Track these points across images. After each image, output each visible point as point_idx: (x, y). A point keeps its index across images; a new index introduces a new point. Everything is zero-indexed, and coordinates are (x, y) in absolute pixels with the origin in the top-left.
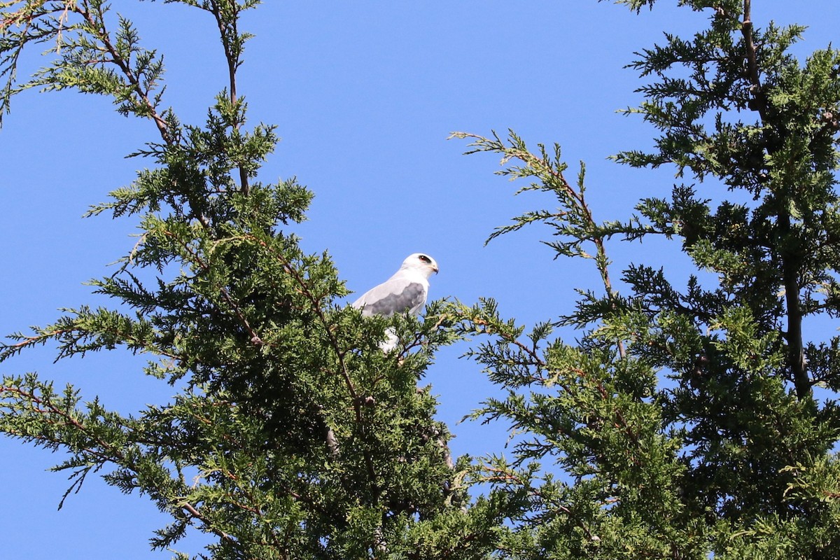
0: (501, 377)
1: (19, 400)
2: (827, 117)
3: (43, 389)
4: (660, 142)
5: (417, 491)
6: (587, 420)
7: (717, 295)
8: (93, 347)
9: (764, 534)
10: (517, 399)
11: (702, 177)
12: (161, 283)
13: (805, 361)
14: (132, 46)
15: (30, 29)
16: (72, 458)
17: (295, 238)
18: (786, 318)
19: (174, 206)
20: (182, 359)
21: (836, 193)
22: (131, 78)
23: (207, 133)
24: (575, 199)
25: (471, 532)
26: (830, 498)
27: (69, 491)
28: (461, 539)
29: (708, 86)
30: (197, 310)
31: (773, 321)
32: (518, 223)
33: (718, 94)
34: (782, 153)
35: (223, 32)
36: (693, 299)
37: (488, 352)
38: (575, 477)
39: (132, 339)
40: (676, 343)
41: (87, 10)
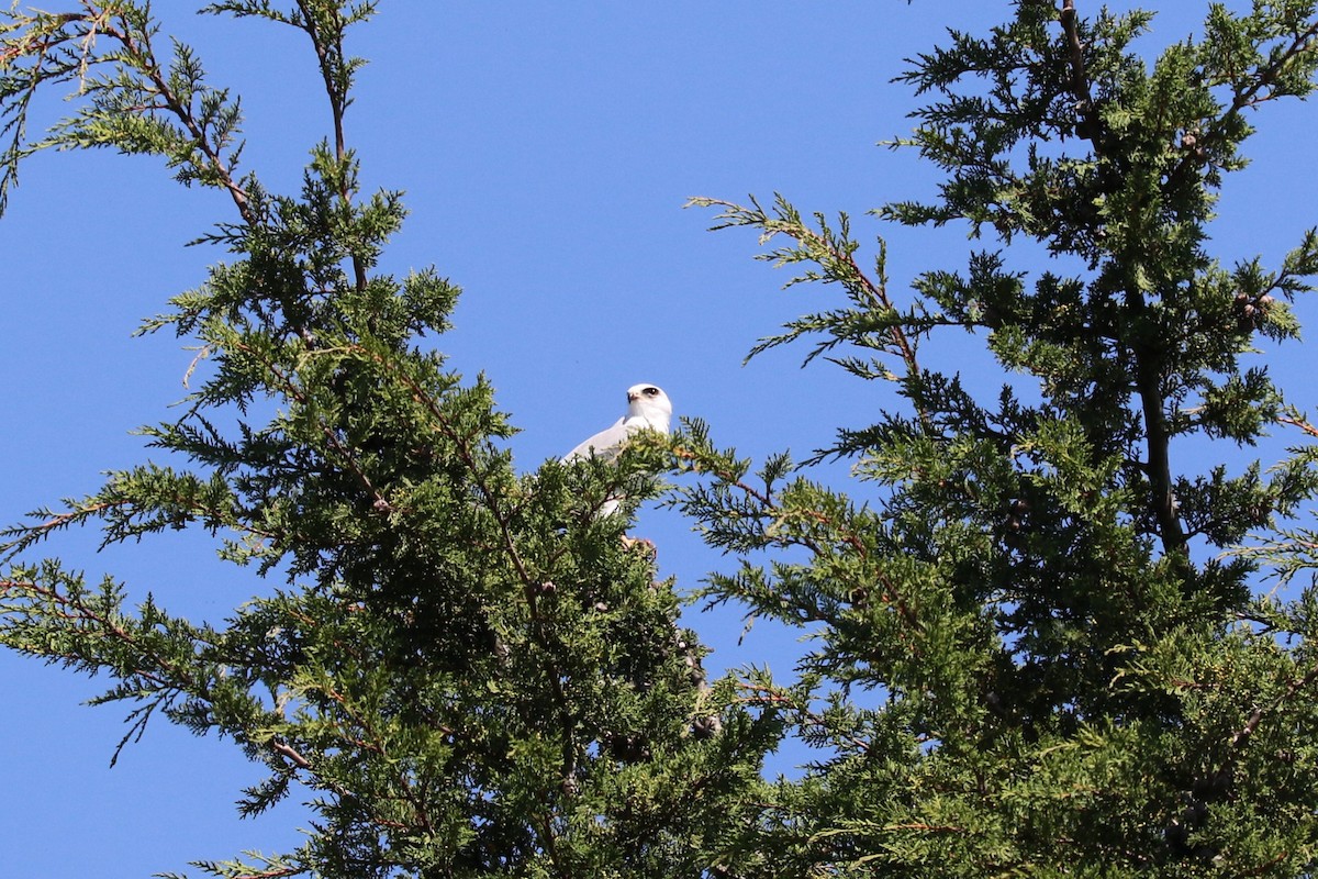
0: (721, 537)
1: (36, 601)
2: (1188, 143)
3: (70, 583)
4: (946, 189)
5: (628, 720)
6: (850, 597)
7: (1043, 412)
8: (152, 527)
9: (1091, 747)
10: (753, 573)
11: (1009, 238)
12: (246, 430)
13: (1175, 504)
14: (194, 84)
15: (44, 64)
16: (120, 686)
17: (437, 356)
18: (1145, 441)
19: (261, 315)
20: (276, 537)
21: (1207, 254)
22: (194, 131)
23: (304, 206)
24: (874, 294)
25: (702, 775)
26: (1182, 690)
27: (126, 739)
28: (689, 786)
29: (1016, 105)
30: (299, 467)
31: (1127, 448)
32: (792, 332)
33: (1031, 117)
34: (1119, 196)
35: (322, 58)
36: (1006, 419)
37: (698, 500)
38: (841, 684)
39: (200, 508)
40: (979, 482)
41: (127, 32)
